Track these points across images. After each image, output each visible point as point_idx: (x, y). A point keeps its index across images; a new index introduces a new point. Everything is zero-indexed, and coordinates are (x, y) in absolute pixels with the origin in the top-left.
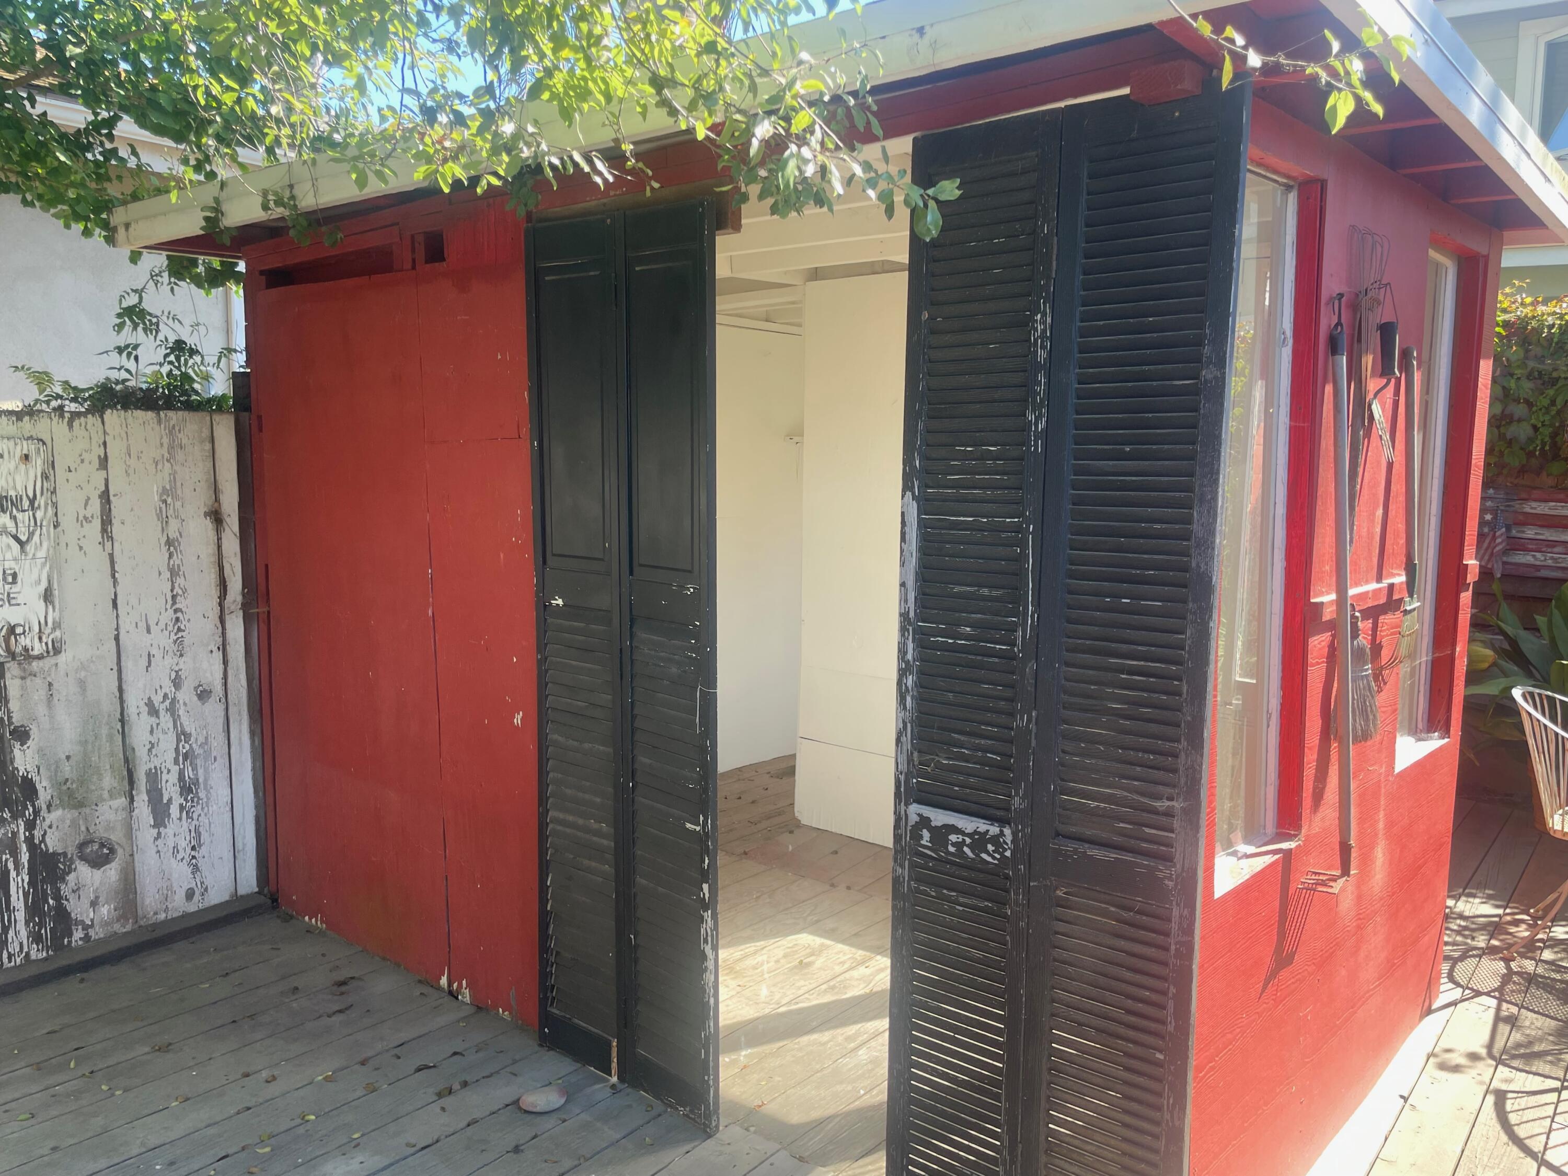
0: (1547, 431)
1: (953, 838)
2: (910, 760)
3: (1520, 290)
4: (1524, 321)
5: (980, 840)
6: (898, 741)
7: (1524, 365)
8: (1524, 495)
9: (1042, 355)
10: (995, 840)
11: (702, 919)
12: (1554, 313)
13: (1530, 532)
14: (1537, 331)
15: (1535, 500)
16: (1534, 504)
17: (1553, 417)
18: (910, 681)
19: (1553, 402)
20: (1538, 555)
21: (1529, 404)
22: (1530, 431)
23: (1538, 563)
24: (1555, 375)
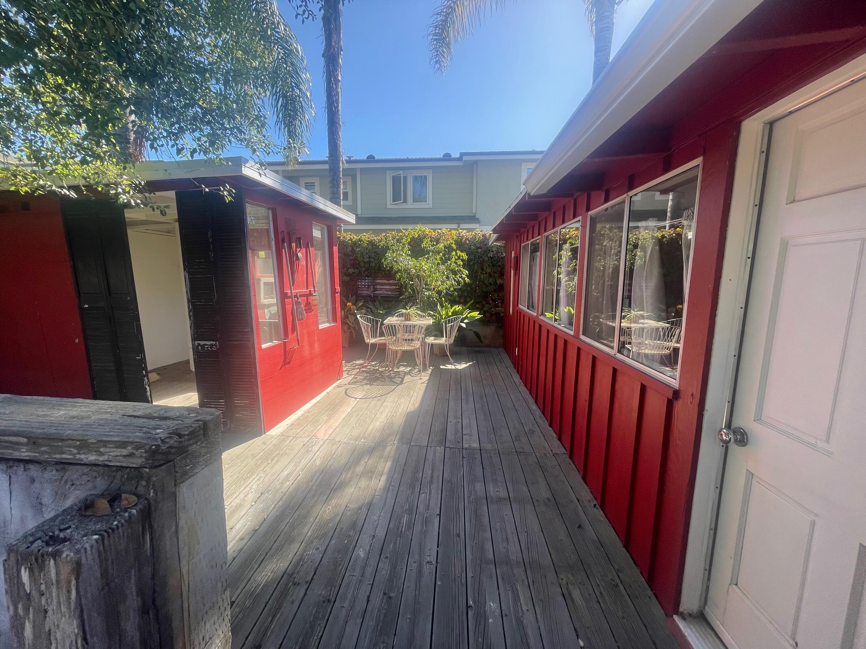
0: (378, 264)
1: (206, 347)
2: (194, 331)
3: (370, 235)
4: (372, 240)
5: (212, 346)
6: (191, 328)
7: (372, 250)
8: (376, 279)
9: (210, 240)
10: (215, 345)
11: (144, 380)
12: (377, 239)
13: (378, 287)
14: (374, 242)
15: (378, 280)
18: (191, 314)
19: (378, 258)
20: (380, 291)
21: (374, 259)
22: (375, 265)
23: (380, 293)
24: (377, 252)
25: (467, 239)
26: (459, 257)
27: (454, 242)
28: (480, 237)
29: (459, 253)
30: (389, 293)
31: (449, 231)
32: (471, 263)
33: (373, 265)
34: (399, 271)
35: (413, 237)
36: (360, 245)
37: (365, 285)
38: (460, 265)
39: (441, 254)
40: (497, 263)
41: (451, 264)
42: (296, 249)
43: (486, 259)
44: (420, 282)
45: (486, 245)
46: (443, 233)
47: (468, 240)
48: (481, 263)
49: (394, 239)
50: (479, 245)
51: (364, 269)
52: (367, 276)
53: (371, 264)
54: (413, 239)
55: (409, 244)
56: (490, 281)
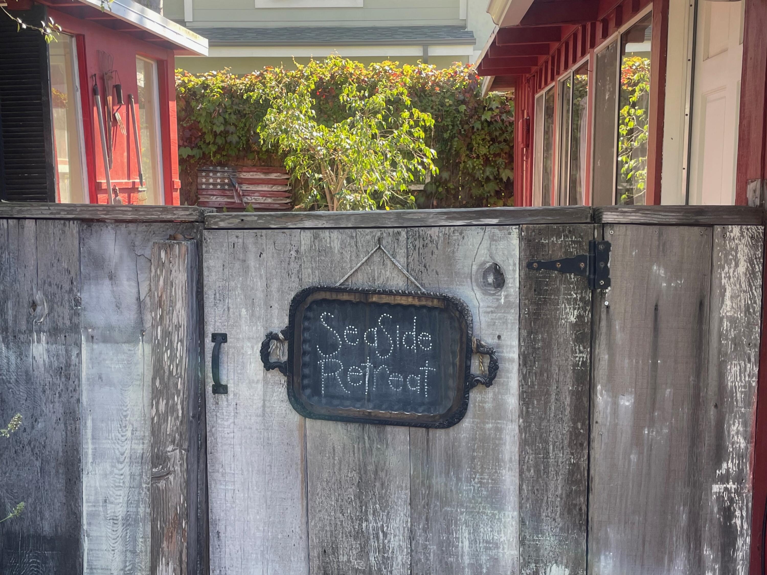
0: (244, 139)
3: (228, 72)
4: (231, 86)
7: (231, 108)
8: (240, 170)
12: (243, 83)
13: (244, 187)
14: (236, 91)
15: (245, 172)
16: (245, 174)
17: (246, 132)
19: (245, 125)
20: (249, 197)
21: (236, 126)
22: (237, 139)
23: (249, 201)
24: (244, 112)
25: (436, 84)
26: (417, 123)
27: (406, 92)
28: (464, 80)
29: (416, 112)
30: (269, 200)
31: (397, 67)
32: (446, 136)
33: (234, 139)
34: (291, 151)
35: (321, 79)
36: (203, 96)
37: (215, 184)
38: (419, 138)
39: (379, 116)
40: (501, 135)
41: (399, 136)
42: (113, 105)
43: (478, 125)
44: (337, 176)
45: (477, 95)
46: (386, 71)
47: (438, 85)
48: (467, 136)
49: (280, 82)
50: (461, 97)
51: (213, 149)
52: (220, 164)
53: (229, 138)
54: (320, 83)
55: (313, 94)
56: (488, 173)
